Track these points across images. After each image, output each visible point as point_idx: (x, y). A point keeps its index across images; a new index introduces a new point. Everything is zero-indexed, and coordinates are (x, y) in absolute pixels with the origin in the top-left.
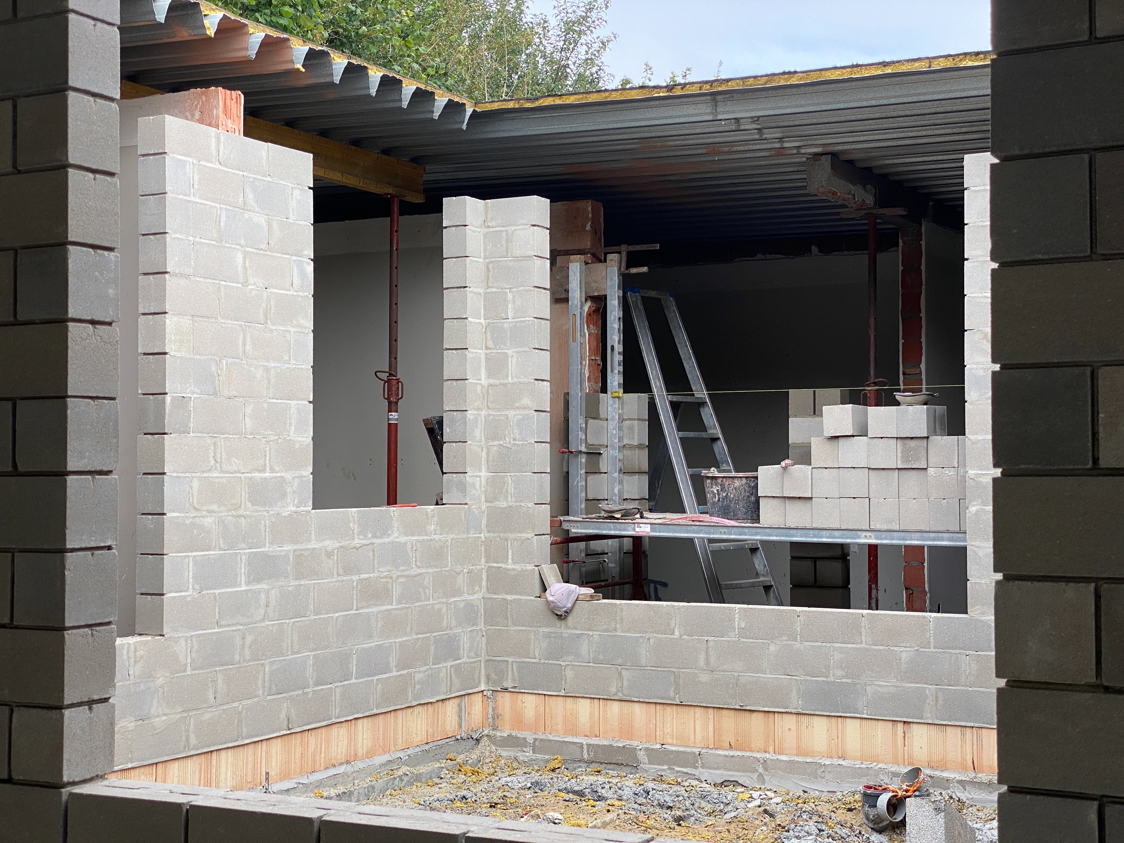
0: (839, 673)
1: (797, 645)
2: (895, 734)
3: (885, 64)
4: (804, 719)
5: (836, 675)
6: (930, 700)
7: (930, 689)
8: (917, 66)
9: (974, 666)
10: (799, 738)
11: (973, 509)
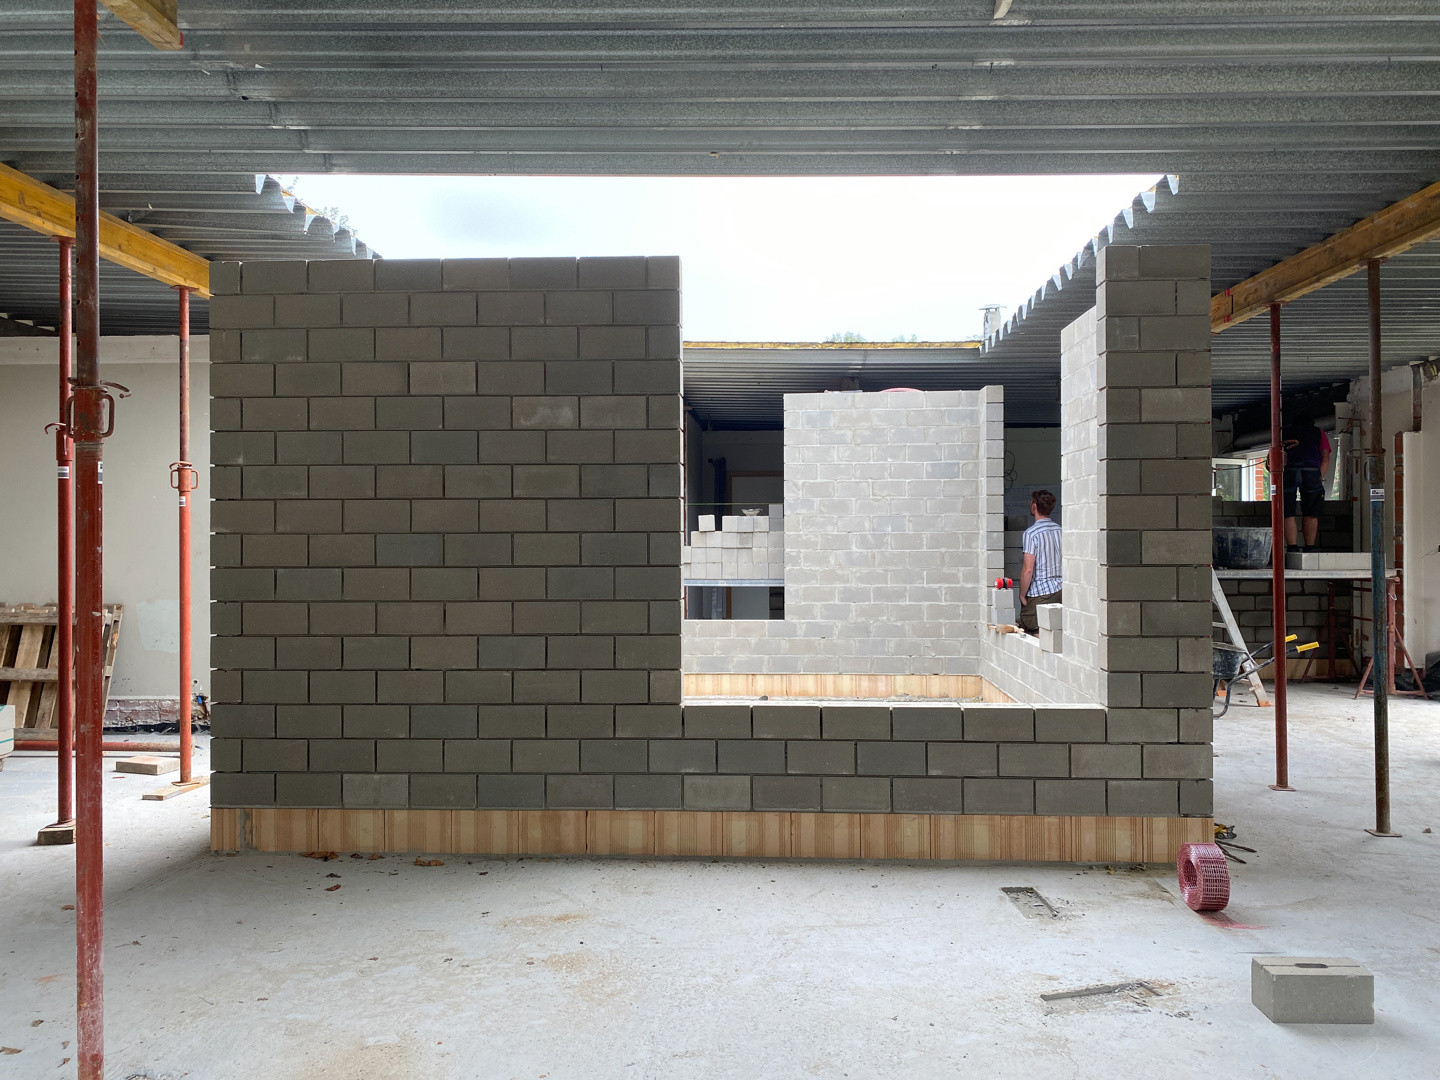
0: (719, 652)
1: (697, 639)
2: (747, 681)
3: (739, 343)
4: (700, 677)
5: (717, 653)
6: (766, 663)
7: (766, 657)
8: (755, 346)
9: (788, 644)
10: (697, 686)
11: (788, 568)
